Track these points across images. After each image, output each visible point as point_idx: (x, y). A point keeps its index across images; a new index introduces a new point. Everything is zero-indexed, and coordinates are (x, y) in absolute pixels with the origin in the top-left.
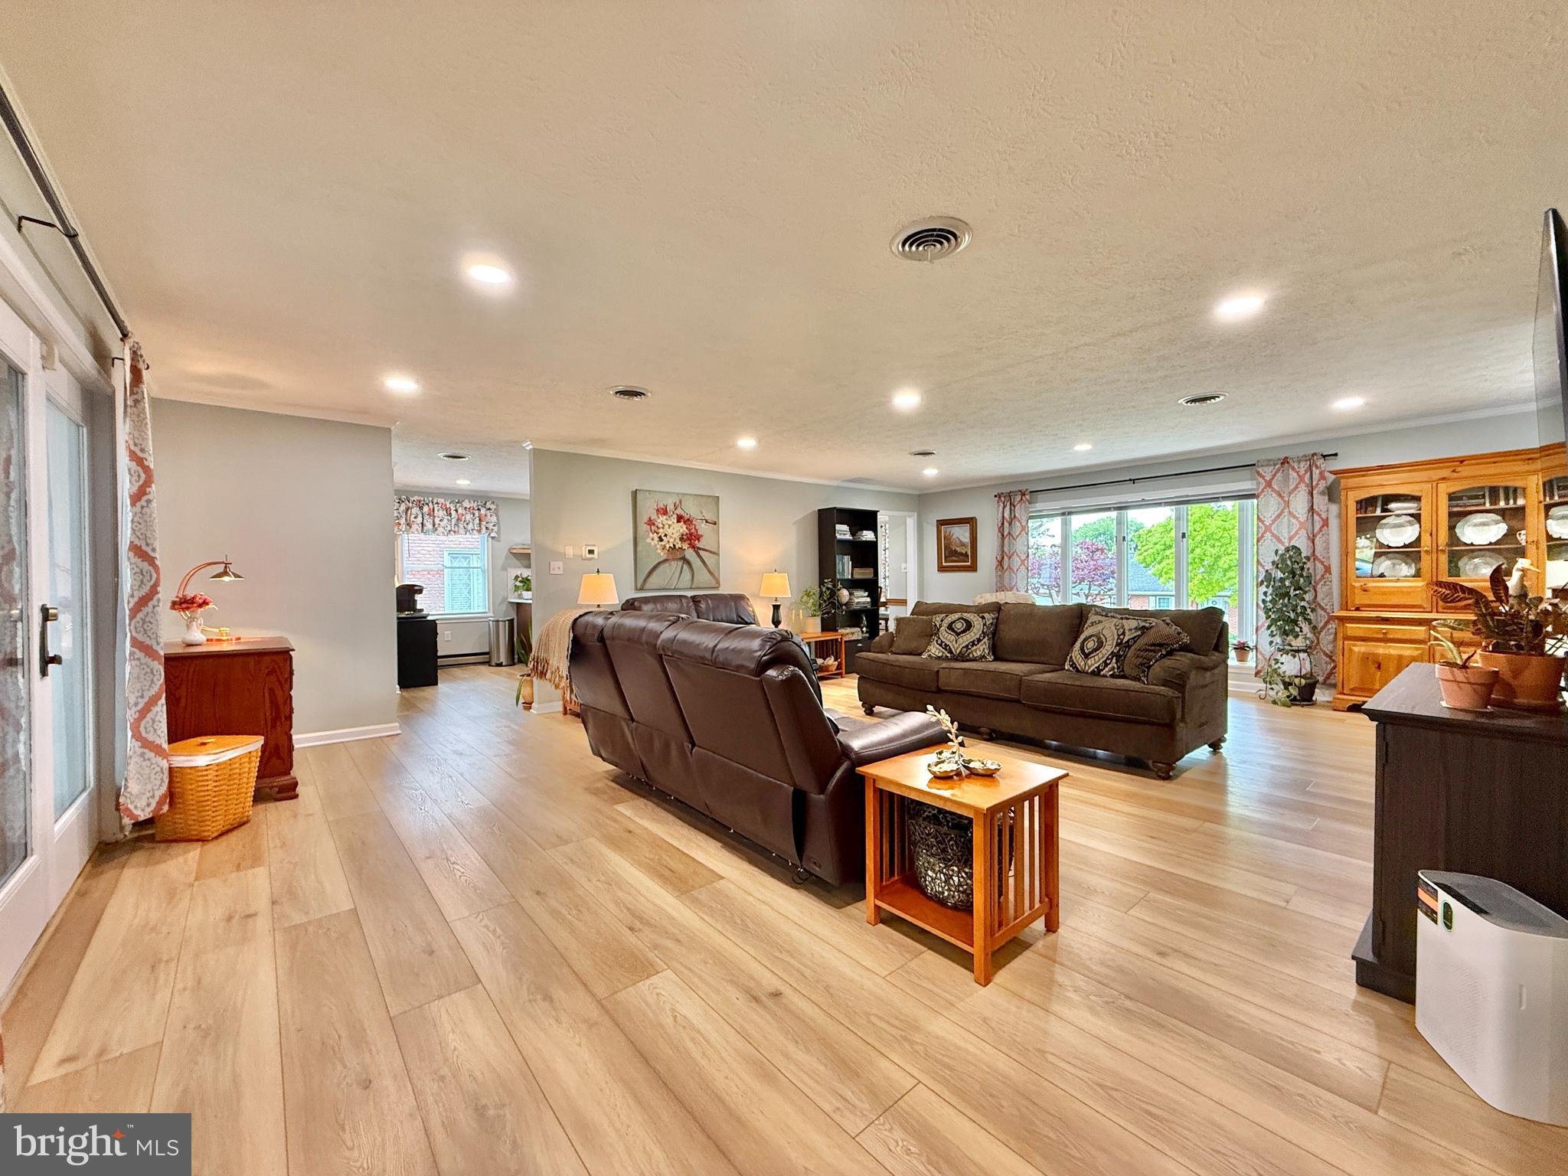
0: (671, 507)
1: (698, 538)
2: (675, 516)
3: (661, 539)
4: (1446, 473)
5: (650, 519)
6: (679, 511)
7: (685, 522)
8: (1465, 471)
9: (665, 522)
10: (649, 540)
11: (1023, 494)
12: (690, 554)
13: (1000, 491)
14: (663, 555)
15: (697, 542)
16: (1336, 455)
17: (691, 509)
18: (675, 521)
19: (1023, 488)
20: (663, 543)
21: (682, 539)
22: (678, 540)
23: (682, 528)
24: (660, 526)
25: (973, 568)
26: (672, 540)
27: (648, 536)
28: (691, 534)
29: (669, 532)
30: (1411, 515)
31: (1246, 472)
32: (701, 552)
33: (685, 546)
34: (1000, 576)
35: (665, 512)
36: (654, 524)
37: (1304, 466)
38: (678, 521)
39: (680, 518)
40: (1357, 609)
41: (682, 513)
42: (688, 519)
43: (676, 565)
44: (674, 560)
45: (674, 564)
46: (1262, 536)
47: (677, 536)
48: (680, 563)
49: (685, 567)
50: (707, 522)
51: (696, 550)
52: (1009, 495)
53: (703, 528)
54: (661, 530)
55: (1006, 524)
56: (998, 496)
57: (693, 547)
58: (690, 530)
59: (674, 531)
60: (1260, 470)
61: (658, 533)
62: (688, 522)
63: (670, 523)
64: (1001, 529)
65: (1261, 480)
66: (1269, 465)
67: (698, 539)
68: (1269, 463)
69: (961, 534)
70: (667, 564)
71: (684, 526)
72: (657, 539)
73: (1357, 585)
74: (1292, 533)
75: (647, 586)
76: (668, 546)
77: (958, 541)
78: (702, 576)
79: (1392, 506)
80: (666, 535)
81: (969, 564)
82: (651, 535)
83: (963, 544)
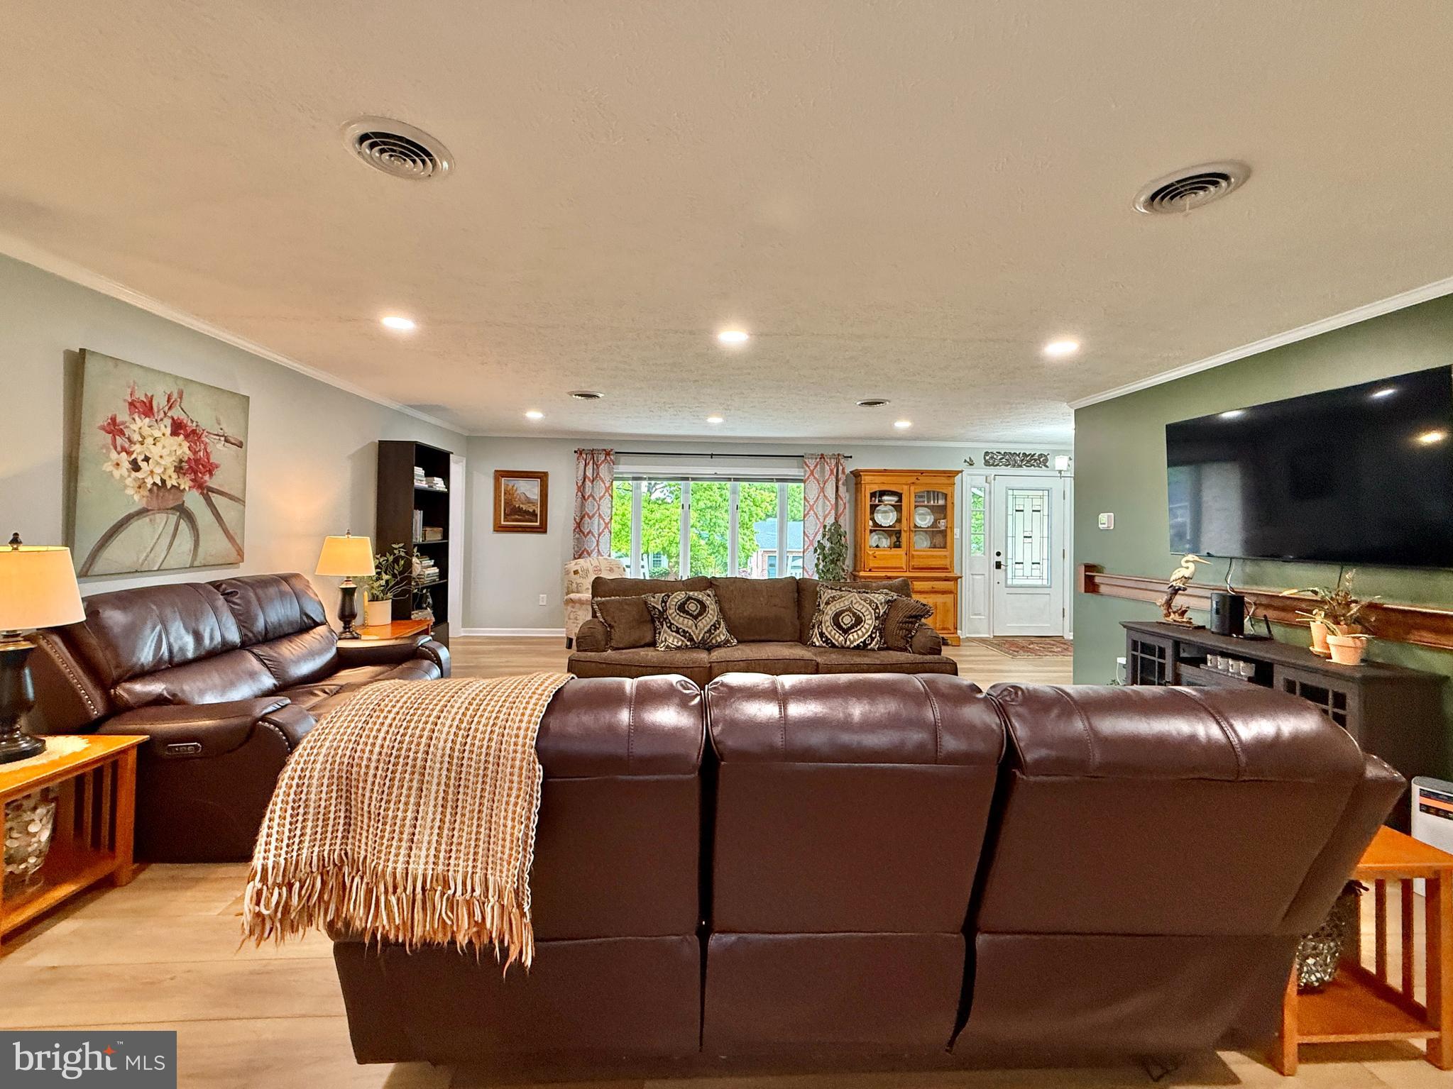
0: (160, 402)
1: (210, 469)
2: (168, 422)
3: (136, 467)
4: (913, 480)
5: (113, 419)
6: (176, 413)
7: (187, 437)
8: (923, 479)
9: (146, 431)
10: (108, 467)
11: (608, 454)
12: (193, 500)
13: (582, 447)
14: (138, 500)
15: (207, 477)
16: (851, 457)
17: (199, 413)
18: (168, 431)
19: (608, 447)
20: (139, 475)
21: (179, 469)
22: (171, 471)
23: (180, 448)
24: (136, 437)
25: (542, 529)
26: (158, 470)
27: (108, 458)
28: (197, 461)
29: (154, 452)
30: (892, 505)
31: (794, 461)
32: (214, 497)
33: (185, 483)
34: (578, 539)
35: (147, 409)
36: (122, 433)
37: (833, 462)
38: (175, 433)
39: (177, 428)
40: (870, 570)
41: (183, 416)
42: (194, 432)
43: (163, 522)
44: (160, 510)
45: (161, 518)
46: (808, 513)
47: (169, 462)
48: (173, 518)
49: (183, 525)
50: (226, 441)
51: (206, 491)
52: (592, 452)
53: (219, 452)
54: (137, 448)
55: (588, 483)
56: (579, 452)
57: (199, 485)
58: (195, 453)
59: (165, 452)
60: (807, 461)
61: (129, 453)
62: (193, 435)
63: (157, 434)
64: (581, 488)
65: (807, 469)
66: (812, 458)
67: (211, 474)
68: (812, 456)
69: (530, 490)
70: (147, 519)
71: (186, 445)
72: (126, 465)
73: (871, 553)
74: (826, 513)
75: (99, 567)
76: (149, 481)
77: (523, 498)
78: (214, 543)
79: (885, 498)
80: (147, 459)
81: (538, 524)
82: (114, 455)
83: (529, 501)
